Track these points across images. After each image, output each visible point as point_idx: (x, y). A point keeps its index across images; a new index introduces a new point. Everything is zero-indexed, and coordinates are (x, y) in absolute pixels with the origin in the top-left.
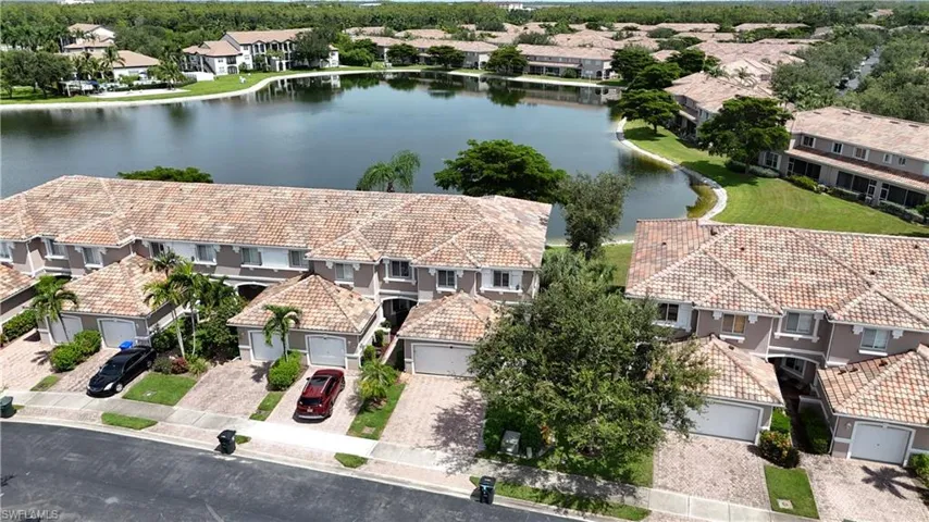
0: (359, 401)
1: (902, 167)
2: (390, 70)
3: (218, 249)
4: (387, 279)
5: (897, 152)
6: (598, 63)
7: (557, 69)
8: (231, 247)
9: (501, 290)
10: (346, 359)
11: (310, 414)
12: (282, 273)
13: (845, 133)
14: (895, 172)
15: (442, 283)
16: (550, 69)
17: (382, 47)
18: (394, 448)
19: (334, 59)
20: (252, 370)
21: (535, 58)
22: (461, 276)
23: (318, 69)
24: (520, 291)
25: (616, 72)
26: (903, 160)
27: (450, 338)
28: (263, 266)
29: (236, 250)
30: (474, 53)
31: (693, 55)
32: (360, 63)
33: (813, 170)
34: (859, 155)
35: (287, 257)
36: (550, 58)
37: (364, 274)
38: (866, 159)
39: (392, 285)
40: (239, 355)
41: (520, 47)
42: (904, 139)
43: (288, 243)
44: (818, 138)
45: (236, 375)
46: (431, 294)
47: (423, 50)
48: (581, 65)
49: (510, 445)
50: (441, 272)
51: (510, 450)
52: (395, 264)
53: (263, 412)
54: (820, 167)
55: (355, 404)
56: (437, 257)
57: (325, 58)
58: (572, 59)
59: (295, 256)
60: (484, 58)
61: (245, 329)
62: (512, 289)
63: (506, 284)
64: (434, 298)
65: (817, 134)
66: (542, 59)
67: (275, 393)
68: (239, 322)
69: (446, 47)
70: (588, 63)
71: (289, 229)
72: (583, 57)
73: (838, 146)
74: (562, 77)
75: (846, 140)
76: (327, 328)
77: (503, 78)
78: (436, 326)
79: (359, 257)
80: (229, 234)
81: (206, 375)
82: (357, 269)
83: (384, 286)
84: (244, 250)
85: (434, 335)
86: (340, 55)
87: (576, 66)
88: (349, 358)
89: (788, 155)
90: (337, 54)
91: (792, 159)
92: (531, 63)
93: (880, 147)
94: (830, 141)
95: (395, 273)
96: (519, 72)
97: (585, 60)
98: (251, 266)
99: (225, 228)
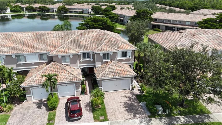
0: (89, 107)
1: (181, 23)
2: (27, 14)
3: (5, 57)
4: (81, 60)
5: (179, 20)
6: (87, 10)
7: (77, 12)
8: (11, 55)
9: (124, 58)
10: (75, 92)
11: (76, 117)
12: (36, 64)
13: (164, 17)
14: (179, 25)
15: (105, 58)
16: (75, 12)
17: (23, 7)
18: (118, 123)
19: (8, 10)
20: (35, 104)
21: (70, 9)
22: (111, 55)
23: (4, 13)
24: (131, 58)
25: (93, 11)
26: (180, 21)
27: (117, 76)
28: (27, 62)
29: (14, 57)
30: (52, 8)
31: (113, 6)
32: (17, 12)
33: (159, 27)
34: (169, 22)
35: (38, 57)
36: (74, 9)
37: (74, 59)
38: (171, 23)
39: (84, 62)
40: (26, 99)
41: (66, 6)
42: (179, 17)
43: (38, 51)
44: (158, 19)
45: (29, 108)
46: (100, 63)
47: (37, 8)
48: (83, 10)
49: (160, 110)
50: (104, 54)
51: (160, 112)
52: (84, 54)
53: (51, 121)
54: (160, 26)
55: (89, 109)
56: (102, 49)
57: (6, 10)
58: (80, 9)
59: (41, 56)
60: (56, 10)
61: (29, 88)
62: (128, 57)
63: (126, 56)
64: (102, 64)
65: (158, 18)
66: (72, 9)
67: (52, 112)
68: (26, 85)
69: (44, 6)
70: (85, 9)
71: (36, 46)
72: (83, 8)
73: (163, 20)
74: (79, 13)
75: (165, 19)
76: (68, 81)
77: (63, 14)
78: (110, 73)
79: (72, 52)
80: (9, 51)
81: (14, 111)
82: (71, 57)
83: (80, 63)
84: (18, 56)
85: (111, 76)
86: (10, 10)
87: (82, 11)
88: (76, 91)
89: (151, 24)
90: (9, 9)
91: (152, 25)
92: (69, 10)
93: (174, 19)
94: (161, 19)
95: (84, 57)
96: (66, 12)
97: (84, 9)
98: (21, 63)
99: (6, 49)
